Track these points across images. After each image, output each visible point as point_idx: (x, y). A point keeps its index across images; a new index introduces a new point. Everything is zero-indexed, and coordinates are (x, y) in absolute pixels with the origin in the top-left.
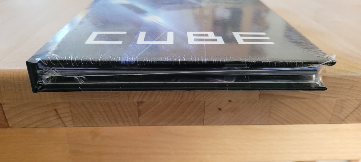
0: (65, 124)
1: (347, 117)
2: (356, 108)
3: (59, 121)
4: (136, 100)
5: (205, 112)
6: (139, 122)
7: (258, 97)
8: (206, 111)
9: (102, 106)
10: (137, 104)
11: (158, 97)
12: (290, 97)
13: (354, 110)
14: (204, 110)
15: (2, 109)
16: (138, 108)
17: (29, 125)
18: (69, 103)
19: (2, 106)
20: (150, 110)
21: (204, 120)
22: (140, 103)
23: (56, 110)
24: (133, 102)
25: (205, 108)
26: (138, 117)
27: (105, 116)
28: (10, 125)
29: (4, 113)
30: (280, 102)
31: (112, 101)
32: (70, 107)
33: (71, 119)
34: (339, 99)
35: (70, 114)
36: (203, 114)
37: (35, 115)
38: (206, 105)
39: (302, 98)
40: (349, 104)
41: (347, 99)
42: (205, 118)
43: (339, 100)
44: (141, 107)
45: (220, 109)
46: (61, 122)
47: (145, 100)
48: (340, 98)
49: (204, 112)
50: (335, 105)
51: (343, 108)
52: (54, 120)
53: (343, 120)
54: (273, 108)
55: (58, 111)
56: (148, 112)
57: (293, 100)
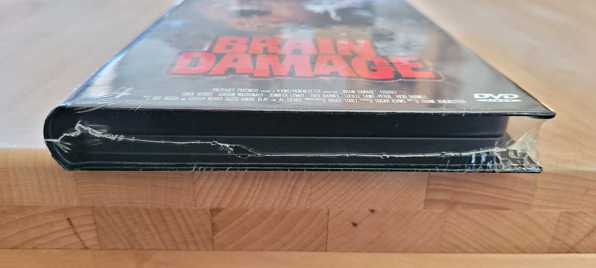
0: (84, 245)
1: (580, 241)
3: (74, 239)
4: (209, 205)
5: (329, 229)
6: (213, 243)
7: (423, 205)
9: (148, 213)
10: (210, 213)
11: (247, 202)
12: (479, 206)
13: (592, 231)
14: (328, 226)
16: (212, 220)
17: (22, 244)
18: (93, 208)
20: (233, 224)
21: (327, 243)
22: (215, 211)
23: (68, 219)
24: (204, 210)
25: (329, 222)
26: (211, 235)
27: (154, 231)
30: (461, 214)
32: (94, 215)
33: (94, 235)
34: (565, 210)
35: (95, 227)
36: (326, 232)
37: (32, 228)
38: (330, 217)
40: (583, 220)
41: (580, 212)
42: (329, 239)
43: (564, 212)
44: (216, 218)
45: (355, 225)
46: (78, 240)
47: (223, 206)
48: (567, 209)
49: (327, 228)
50: (559, 221)
51: (573, 226)
52: (67, 236)
53: (573, 248)
54: (448, 224)
55: (72, 221)
56: (229, 227)
57: (484, 211)
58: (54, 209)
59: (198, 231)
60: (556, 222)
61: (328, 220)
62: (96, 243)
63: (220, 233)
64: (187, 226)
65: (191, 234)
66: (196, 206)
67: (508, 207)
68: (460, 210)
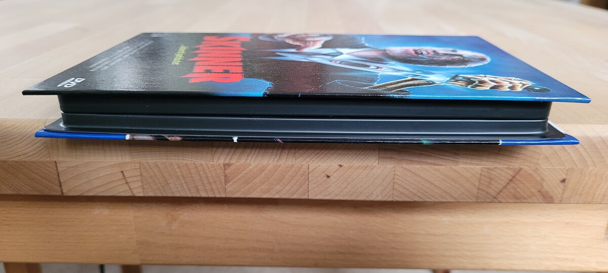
0: (132, 192)
1: (500, 192)
2: (511, 180)
3: (126, 187)
4: (222, 161)
6: (225, 190)
7: (377, 162)
8: (310, 179)
9: (179, 168)
10: (223, 167)
11: (250, 158)
12: (419, 163)
13: (508, 183)
14: (308, 178)
15: (57, 169)
16: (224, 172)
17: (87, 191)
18: (140, 163)
19: (58, 165)
20: (240, 176)
21: (308, 191)
22: (227, 166)
23: (122, 172)
24: (219, 164)
26: (224, 185)
27: (183, 181)
28: (64, 191)
29: (58, 175)
30: (405, 169)
31: (193, 162)
32: (140, 168)
33: (141, 184)
34: (485, 167)
35: (140, 178)
36: (307, 182)
37: (96, 179)
38: (310, 170)
39: (434, 164)
40: (500, 174)
41: (496, 168)
42: (310, 188)
44: (228, 171)
45: (328, 177)
46: (128, 188)
47: (233, 161)
49: (308, 180)
50: (481, 174)
51: (491, 179)
52: (119, 185)
53: (495, 198)
54: (398, 177)
55: (125, 174)
56: (236, 178)
57: (423, 166)
58: (113, 163)
59: (215, 182)
60: (479, 176)
61: (309, 173)
62: (141, 190)
63: (230, 183)
64: (207, 177)
65: (210, 183)
66: (213, 162)
67: (441, 163)
68: (405, 166)
